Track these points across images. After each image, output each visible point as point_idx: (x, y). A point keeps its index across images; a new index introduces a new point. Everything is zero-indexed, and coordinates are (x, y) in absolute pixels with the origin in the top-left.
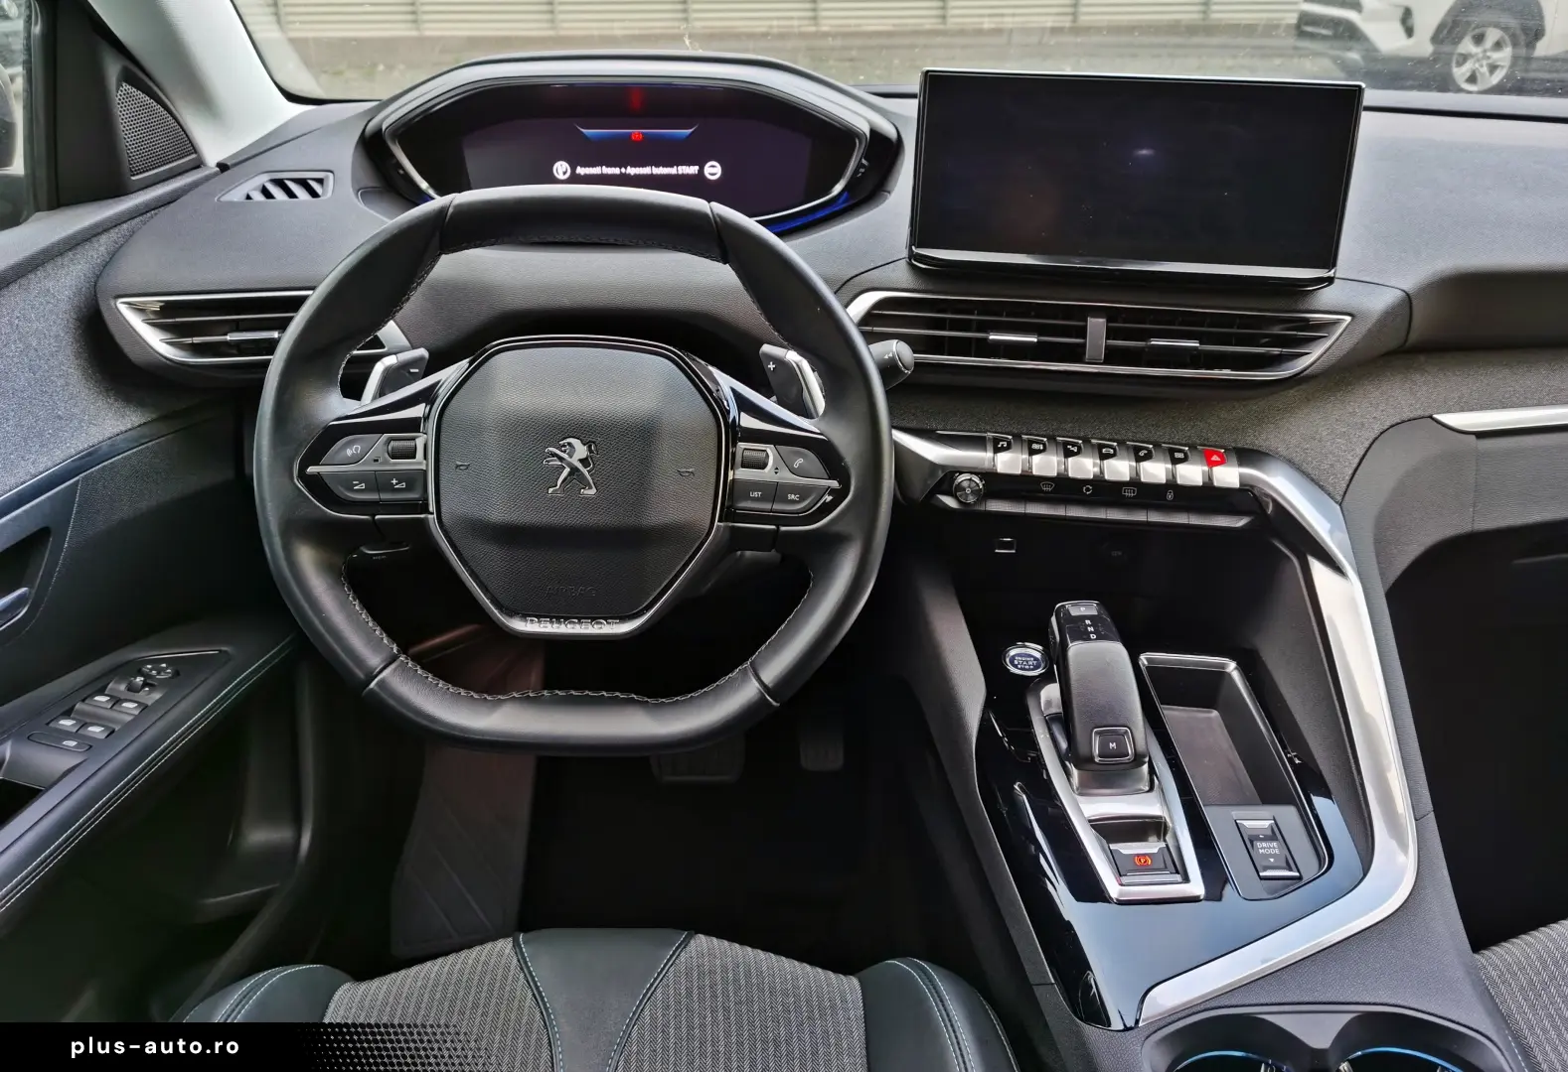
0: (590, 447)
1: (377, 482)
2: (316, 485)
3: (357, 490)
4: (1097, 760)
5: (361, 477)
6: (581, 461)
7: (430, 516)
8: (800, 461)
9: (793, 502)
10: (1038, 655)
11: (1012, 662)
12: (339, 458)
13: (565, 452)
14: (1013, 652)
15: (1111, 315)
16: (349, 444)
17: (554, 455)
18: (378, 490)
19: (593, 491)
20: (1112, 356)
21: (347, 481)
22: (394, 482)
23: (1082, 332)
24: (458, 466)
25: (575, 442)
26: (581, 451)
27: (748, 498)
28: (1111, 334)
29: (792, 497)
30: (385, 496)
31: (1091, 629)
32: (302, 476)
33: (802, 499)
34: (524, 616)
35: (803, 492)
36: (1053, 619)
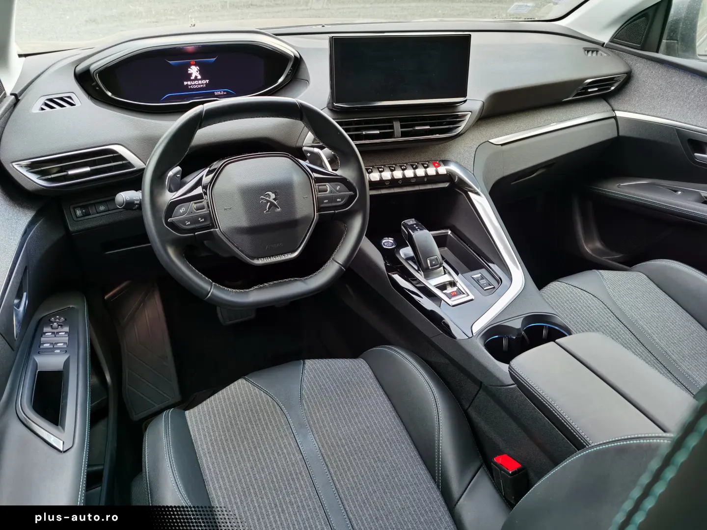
0: (275, 194)
1: (194, 220)
2: (172, 225)
3: (188, 225)
4: (430, 268)
5: (188, 220)
6: (274, 199)
7: (216, 229)
8: (338, 187)
9: (339, 202)
10: (392, 241)
11: (384, 245)
12: (178, 214)
13: (267, 197)
14: (384, 241)
15: (401, 120)
16: (180, 208)
17: (263, 199)
18: (195, 224)
19: (279, 210)
20: (404, 134)
21: (183, 222)
22: (200, 219)
23: (392, 127)
24: (225, 209)
25: (270, 193)
26: (273, 196)
27: (323, 203)
28: (402, 127)
29: (338, 200)
30: (197, 225)
31: (417, 228)
32: (167, 223)
33: (342, 200)
34: (258, 258)
35: (342, 197)
36: (402, 227)
